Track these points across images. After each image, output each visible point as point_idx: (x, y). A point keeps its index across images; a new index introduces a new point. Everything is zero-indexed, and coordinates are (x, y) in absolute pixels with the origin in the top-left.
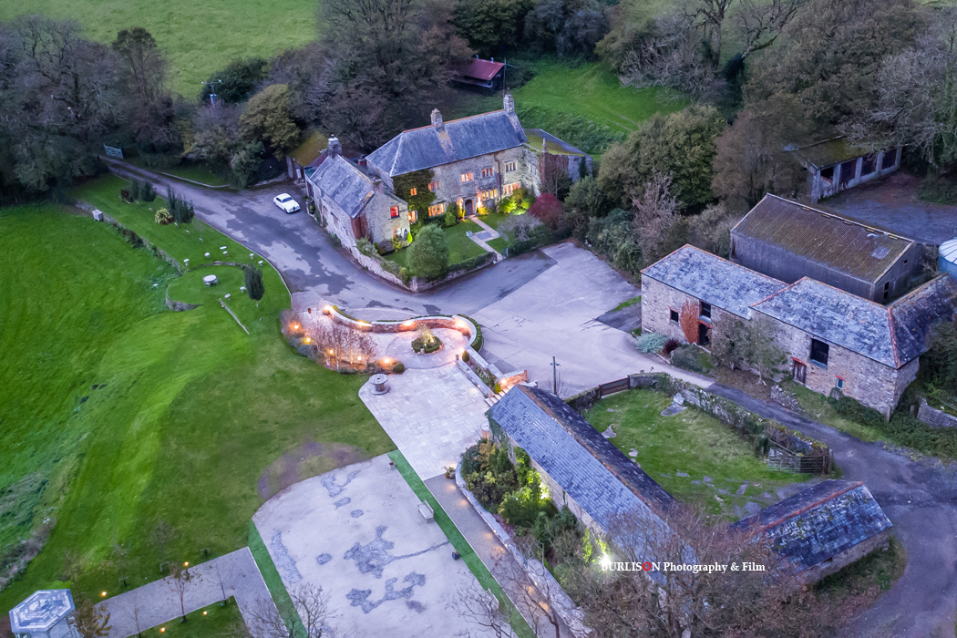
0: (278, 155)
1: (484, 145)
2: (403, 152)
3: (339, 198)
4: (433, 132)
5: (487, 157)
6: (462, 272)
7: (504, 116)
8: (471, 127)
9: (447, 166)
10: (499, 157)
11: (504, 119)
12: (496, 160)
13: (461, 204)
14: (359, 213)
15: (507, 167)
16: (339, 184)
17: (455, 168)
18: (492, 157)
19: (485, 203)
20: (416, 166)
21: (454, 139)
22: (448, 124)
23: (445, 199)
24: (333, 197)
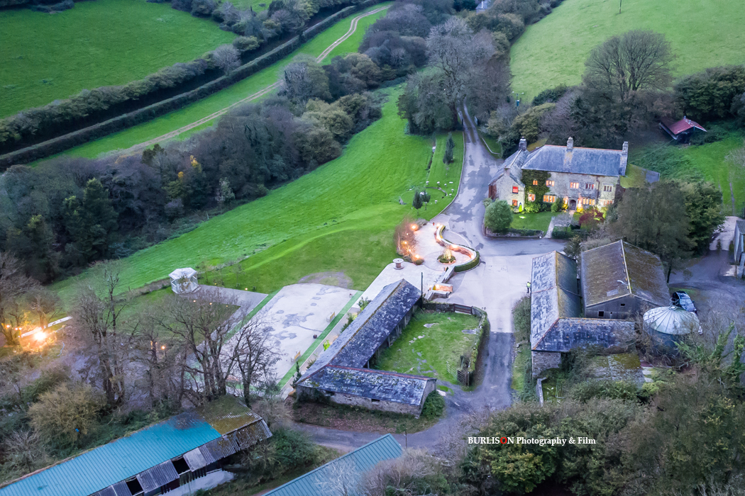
1: (592, 169)
2: (537, 157)
4: (564, 151)
5: (591, 176)
6: (517, 235)
7: (618, 155)
8: (590, 155)
9: (560, 174)
10: (600, 179)
11: (618, 157)
12: (597, 181)
13: (566, 201)
14: (492, 183)
15: (605, 187)
17: (566, 178)
18: (595, 178)
19: (584, 206)
20: (539, 168)
21: (574, 159)
22: (576, 149)
23: (556, 194)
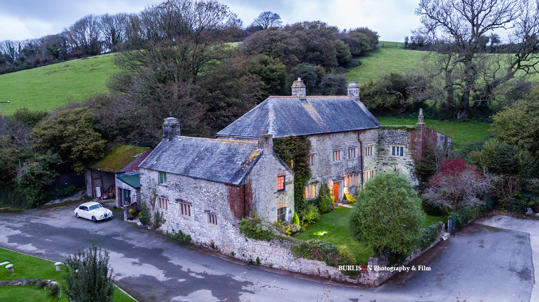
0: (78, 168)
1: (347, 122)
2: (276, 115)
3: (198, 171)
4: (299, 103)
5: (351, 135)
7: (352, 101)
8: (330, 105)
9: (321, 138)
10: (361, 136)
11: (354, 103)
12: (359, 140)
13: (331, 186)
14: (245, 178)
15: (366, 149)
16: (190, 159)
17: (329, 142)
18: (355, 136)
19: (350, 189)
20: (294, 131)
21: (320, 112)
23: (318, 179)
24: (186, 173)
